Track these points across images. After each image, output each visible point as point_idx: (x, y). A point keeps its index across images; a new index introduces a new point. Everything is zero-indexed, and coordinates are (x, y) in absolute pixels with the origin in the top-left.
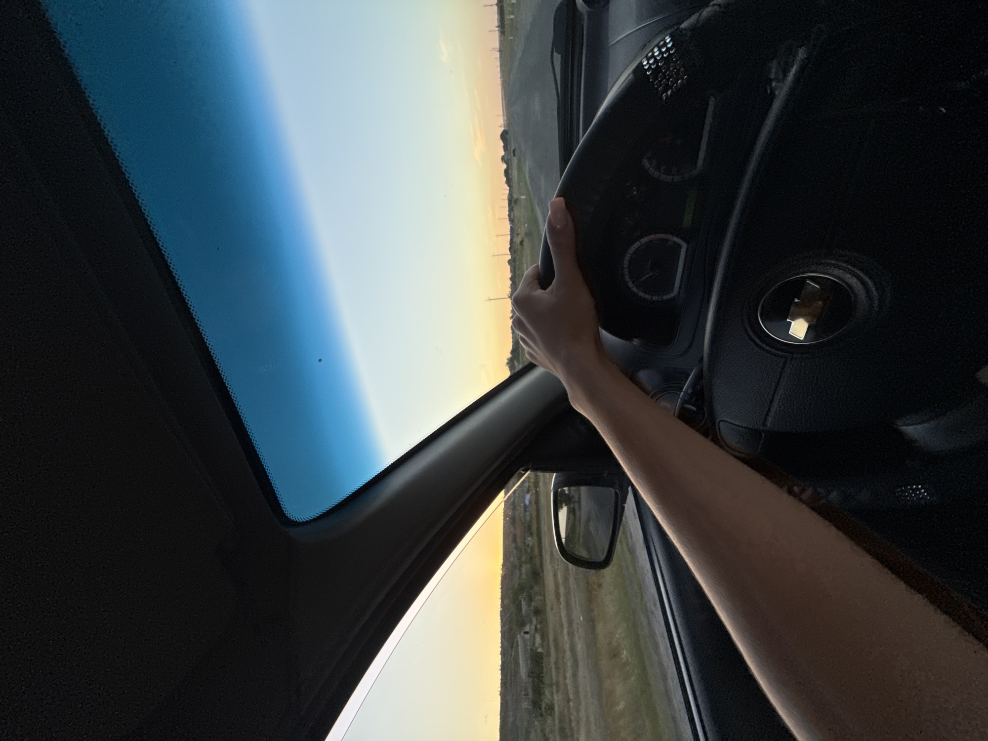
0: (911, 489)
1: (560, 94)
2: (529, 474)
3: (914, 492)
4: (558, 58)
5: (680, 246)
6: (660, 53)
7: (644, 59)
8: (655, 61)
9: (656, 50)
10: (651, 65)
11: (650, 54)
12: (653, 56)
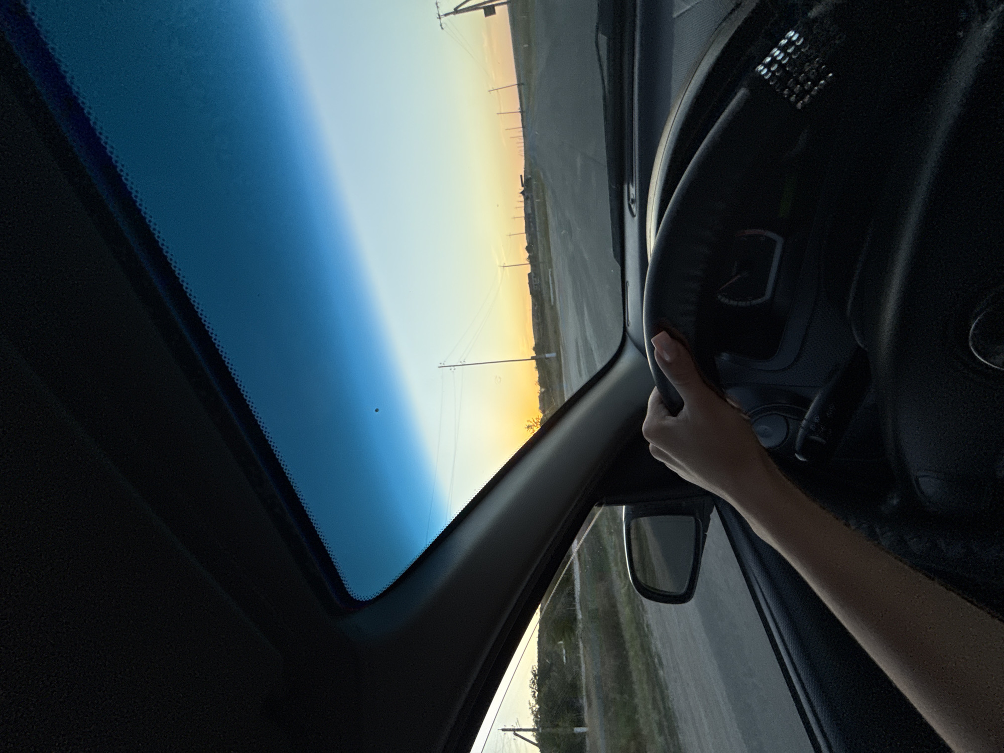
4: (605, 40)
5: (775, 242)
6: (787, 54)
7: (760, 68)
8: (781, 66)
9: (776, 52)
10: (773, 72)
11: (768, 59)
12: (774, 60)
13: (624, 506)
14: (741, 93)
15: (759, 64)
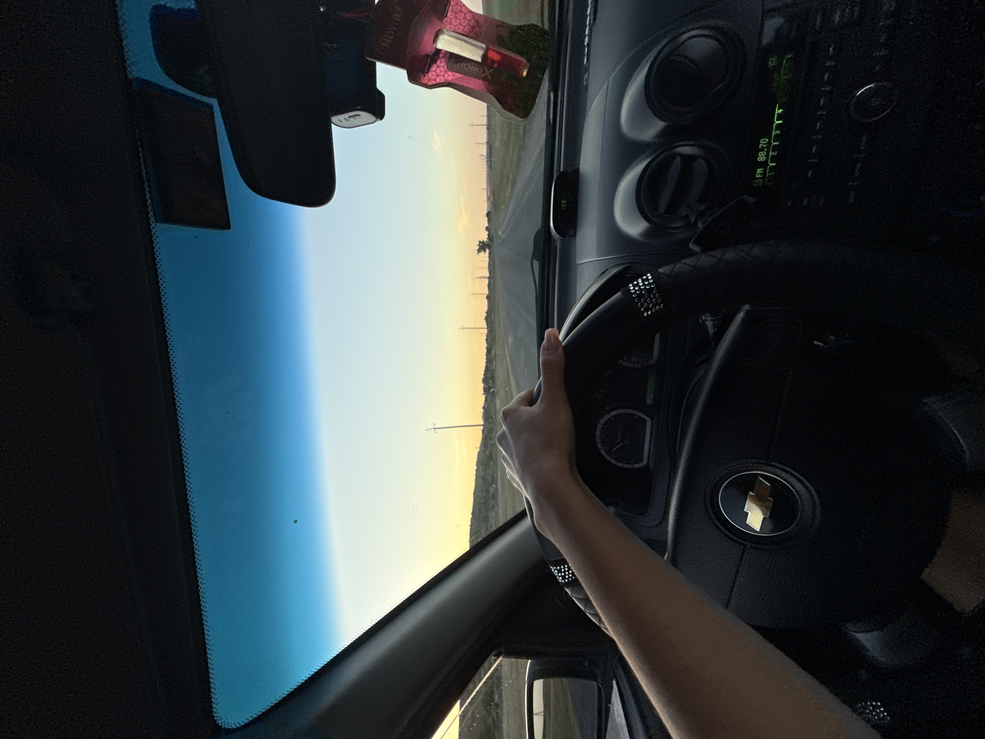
0: (872, 705)
1: (538, 291)
2: (501, 661)
3: (875, 710)
4: (536, 264)
5: (645, 421)
6: (644, 284)
7: (631, 285)
8: (640, 289)
9: (640, 281)
10: (636, 290)
11: (635, 283)
12: (638, 285)
13: (529, 661)
14: (619, 294)
15: (630, 283)
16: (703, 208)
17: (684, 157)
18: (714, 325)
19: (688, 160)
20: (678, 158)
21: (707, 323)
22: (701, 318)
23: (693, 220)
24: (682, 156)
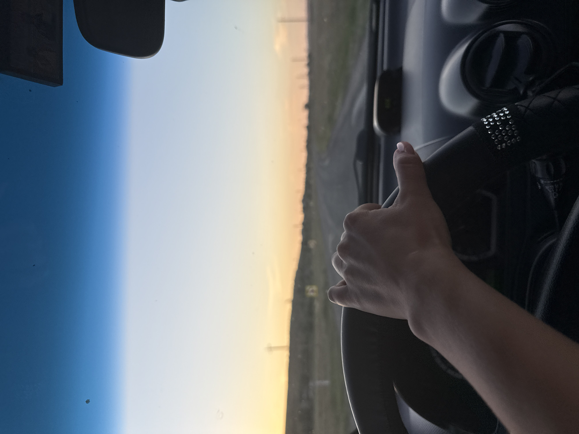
4: (359, 164)
6: (498, 116)
8: (494, 121)
9: (494, 114)
11: (489, 116)
12: (492, 117)
14: (471, 128)
16: (531, 79)
17: (506, 34)
18: (555, 189)
19: (511, 37)
20: (502, 36)
21: (547, 187)
22: (540, 183)
23: (521, 92)
24: (506, 33)
